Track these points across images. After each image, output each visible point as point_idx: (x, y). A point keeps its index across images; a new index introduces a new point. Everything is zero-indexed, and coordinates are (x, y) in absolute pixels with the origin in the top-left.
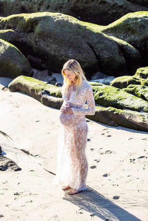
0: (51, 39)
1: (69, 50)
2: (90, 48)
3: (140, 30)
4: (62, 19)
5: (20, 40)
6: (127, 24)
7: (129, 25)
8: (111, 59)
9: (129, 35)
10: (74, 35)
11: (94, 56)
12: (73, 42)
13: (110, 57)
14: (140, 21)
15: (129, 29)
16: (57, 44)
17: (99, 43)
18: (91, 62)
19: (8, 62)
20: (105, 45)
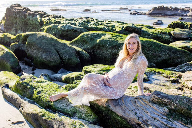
0: (33, 46)
1: (43, 54)
2: (57, 53)
3: (90, 41)
4: (43, 35)
5: (21, 48)
6: (83, 38)
7: (84, 38)
8: (69, 60)
9: (84, 45)
10: (48, 44)
11: (59, 58)
12: (46, 48)
13: (69, 58)
14: (91, 36)
15: (84, 41)
16: (37, 50)
17: (63, 49)
18: (56, 62)
19: (4, 61)
20: (67, 51)
